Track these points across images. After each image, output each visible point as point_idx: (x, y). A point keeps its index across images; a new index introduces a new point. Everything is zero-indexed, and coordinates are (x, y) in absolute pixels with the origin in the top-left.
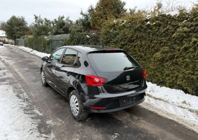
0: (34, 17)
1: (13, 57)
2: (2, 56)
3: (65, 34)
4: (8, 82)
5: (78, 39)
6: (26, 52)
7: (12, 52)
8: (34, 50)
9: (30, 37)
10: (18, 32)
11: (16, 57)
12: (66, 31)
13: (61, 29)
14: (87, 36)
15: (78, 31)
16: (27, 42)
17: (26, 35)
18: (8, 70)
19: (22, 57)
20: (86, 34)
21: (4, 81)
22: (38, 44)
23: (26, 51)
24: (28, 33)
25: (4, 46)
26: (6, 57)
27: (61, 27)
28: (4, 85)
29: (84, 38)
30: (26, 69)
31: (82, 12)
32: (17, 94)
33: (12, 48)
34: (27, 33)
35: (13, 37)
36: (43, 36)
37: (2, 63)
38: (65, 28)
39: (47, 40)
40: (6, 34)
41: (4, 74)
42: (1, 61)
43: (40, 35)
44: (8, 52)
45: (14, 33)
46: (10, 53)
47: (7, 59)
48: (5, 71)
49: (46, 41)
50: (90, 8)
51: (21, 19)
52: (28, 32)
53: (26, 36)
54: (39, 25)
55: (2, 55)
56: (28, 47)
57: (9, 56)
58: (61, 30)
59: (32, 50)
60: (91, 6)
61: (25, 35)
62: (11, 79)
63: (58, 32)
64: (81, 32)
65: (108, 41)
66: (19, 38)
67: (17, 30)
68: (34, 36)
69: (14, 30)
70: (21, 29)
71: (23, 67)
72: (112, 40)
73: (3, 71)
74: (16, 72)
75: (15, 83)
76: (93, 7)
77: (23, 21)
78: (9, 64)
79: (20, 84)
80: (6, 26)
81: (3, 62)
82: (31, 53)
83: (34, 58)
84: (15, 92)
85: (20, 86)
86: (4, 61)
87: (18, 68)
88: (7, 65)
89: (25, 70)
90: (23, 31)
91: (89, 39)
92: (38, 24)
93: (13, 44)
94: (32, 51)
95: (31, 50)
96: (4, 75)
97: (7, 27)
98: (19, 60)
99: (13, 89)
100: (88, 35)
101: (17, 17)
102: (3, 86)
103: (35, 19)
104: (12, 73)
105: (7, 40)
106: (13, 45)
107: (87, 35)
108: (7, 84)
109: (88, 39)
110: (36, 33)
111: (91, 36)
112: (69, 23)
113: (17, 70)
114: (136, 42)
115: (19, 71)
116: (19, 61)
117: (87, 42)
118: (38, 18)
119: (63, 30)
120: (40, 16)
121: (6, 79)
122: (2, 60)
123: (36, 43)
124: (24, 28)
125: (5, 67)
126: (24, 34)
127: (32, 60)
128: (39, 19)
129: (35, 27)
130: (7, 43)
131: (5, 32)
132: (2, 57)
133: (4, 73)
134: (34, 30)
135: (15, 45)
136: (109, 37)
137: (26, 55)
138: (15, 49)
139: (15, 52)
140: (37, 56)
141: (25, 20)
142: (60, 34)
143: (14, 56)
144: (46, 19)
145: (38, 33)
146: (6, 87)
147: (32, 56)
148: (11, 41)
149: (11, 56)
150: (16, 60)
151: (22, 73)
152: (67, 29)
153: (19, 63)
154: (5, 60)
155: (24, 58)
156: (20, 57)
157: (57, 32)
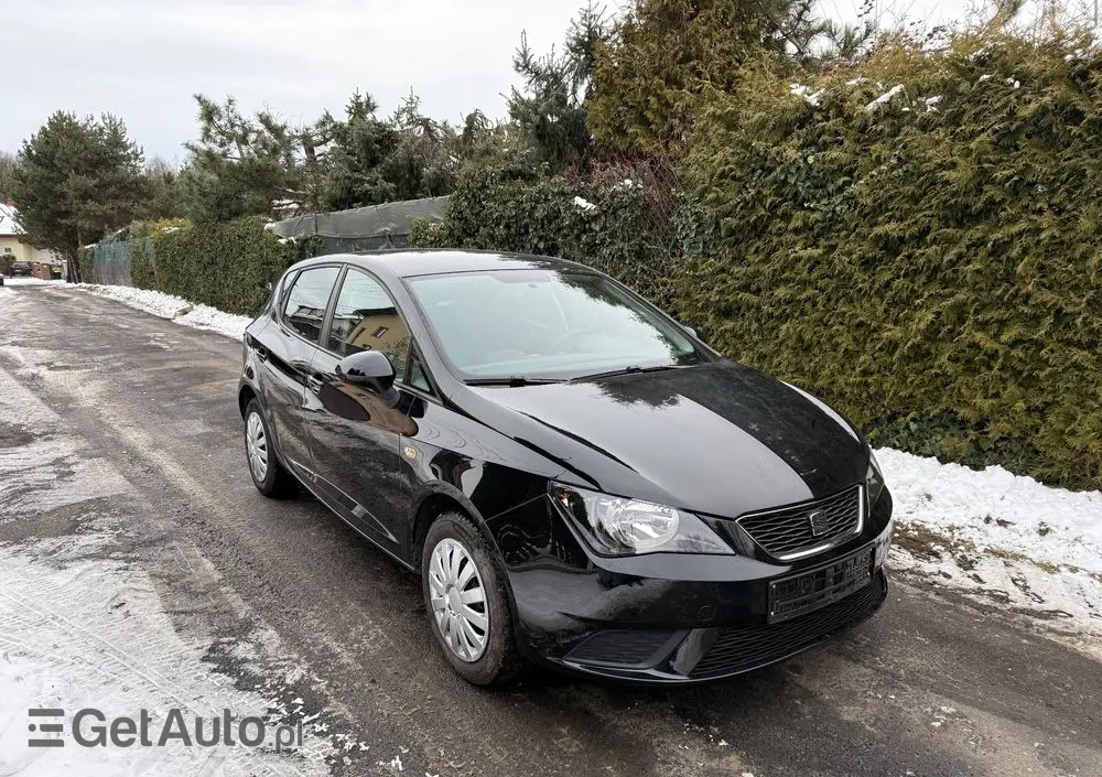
0: (198, 109)
1: (85, 352)
2: (17, 348)
3: (398, 198)
4: (108, 538)
5: (508, 226)
6: (149, 315)
7: (68, 320)
8: (198, 301)
9: (169, 228)
10: (91, 205)
11: (105, 351)
12: (409, 183)
13: (376, 173)
14: (579, 201)
15: (512, 175)
16: (152, 261)
17: (139, 218)
18: (83, 443)
19: (141, 350)
20: (568, 189)
21: (73, 529)
22: (226, 268)
23: (147, 309)
24: (145, 211)
25: (13, 287)
26: (44, 354)
27: (373, 162)
28: (89, 563)
29: (554, 216)
30: (198, 427)
31: (524, 55)
32: (208, 642)
33: (64, 299)
34: (139, 209)
35: (60, 234)
36: (255, 217)
37: (27, 396)
38: (399, 167)
39: (283, 241)
40: (17, 218)
41: (63, 470)
42: (20, 378)
43: (237, 214)
44: (41, 321)
45: (67, 214)
46: (58, 329)
47: (50, 366)
48: (64, 447)
49: (278, 249)
50: (583, 31)
51: (101, 130)
52: (145, 206)
53: (136, 225)
54: (224, 155)
55: (14, 344)
56: (160, 290)
57: (61, 344)
58: (374, 178)
59: (182, 304)
60: (588, 16)
61: (129, 222)
62: (124, 512)
63: (357, 189)
64: (530, 178)
65: (755, 226)
66: (96, 241)
67: (85, 196)
68: (197, 222)
69: (63, 196)
70: (103, 186)
71: (172, 416)
72: (787, 217)
73: (47, 445)
74: (135, 457)
75: (163, 539)
76: (603, 18)
77: (116, 140)
78: (71, 399)
79: (198, 553)
80: (18, 174)
81: (32, 382)
82: (179, 320)
83: (218, 356)
84: (188, 620)
85: (208, 565)
86: (34, 377)
87: (141, 425)
88: (62, 403)
89: (189, 437)
90: (116, 197)
91: (595, 218)
92: (217, 150)
93: (57, 276)
94: (185, 312)
95: (178, 303)
96: (61, 476)
97: (24, 180)
98: (130, 366)
99: (163, 596)
100: (582, 197)
101: (80, 120)
102: (78, 568)
103: (203, 124)
104: (115, 459)
105: (21, 254)
106: (62, 283)
107: (575, 194)
108: (103, 553)
109: (583, 222)
110: (212, 200)
111: (612, 196)
112: (420, 131)
113: (135, 437)
114: (1012, 221)
115: (155, 446)
116: (136, 376)
117: (578, 237)
118: (219, 113)
119: (387, 179)
120: (230, 102)
121: (83, 507)
122: (21, 372)
123: (213, 262)
124: (123, 178)
125: (53, 416)
126: (125, 217)
127: (212, 363)
128: (222, 123)
129: (205, 166)
130: (27, 271)
131: (12, 210)
132: (16, 353)
133: (58, 462)
134: (195, 188)
135: (69, 281)
136: (759, 198)
137: (158, 336)
138: (78, 304)
139: (87, 322)
140: (226, 337)
141: (128, 138)
142: (367, 199)
143: (91, 346)
144: (266, 121)
145: (219, 205)
146: (105, 579)
147: (195, 339)
148: (46, 257)
149: (76, 347)
150: (115, 369)
151: (179, 456)
152: (413, 169)
153: (131, 386)
154: (43, 371)
155: (155, 356)
156: (131, 351)
157: (349, 191)
